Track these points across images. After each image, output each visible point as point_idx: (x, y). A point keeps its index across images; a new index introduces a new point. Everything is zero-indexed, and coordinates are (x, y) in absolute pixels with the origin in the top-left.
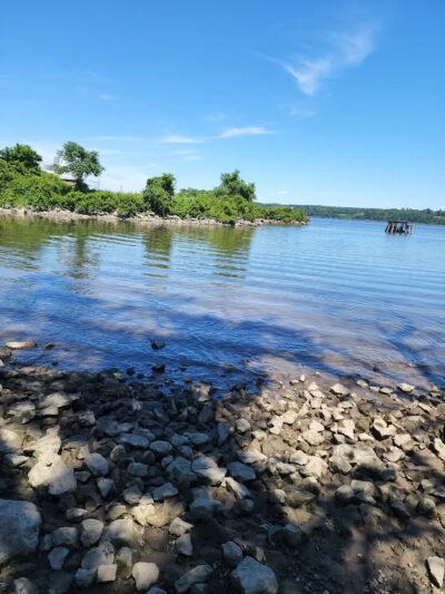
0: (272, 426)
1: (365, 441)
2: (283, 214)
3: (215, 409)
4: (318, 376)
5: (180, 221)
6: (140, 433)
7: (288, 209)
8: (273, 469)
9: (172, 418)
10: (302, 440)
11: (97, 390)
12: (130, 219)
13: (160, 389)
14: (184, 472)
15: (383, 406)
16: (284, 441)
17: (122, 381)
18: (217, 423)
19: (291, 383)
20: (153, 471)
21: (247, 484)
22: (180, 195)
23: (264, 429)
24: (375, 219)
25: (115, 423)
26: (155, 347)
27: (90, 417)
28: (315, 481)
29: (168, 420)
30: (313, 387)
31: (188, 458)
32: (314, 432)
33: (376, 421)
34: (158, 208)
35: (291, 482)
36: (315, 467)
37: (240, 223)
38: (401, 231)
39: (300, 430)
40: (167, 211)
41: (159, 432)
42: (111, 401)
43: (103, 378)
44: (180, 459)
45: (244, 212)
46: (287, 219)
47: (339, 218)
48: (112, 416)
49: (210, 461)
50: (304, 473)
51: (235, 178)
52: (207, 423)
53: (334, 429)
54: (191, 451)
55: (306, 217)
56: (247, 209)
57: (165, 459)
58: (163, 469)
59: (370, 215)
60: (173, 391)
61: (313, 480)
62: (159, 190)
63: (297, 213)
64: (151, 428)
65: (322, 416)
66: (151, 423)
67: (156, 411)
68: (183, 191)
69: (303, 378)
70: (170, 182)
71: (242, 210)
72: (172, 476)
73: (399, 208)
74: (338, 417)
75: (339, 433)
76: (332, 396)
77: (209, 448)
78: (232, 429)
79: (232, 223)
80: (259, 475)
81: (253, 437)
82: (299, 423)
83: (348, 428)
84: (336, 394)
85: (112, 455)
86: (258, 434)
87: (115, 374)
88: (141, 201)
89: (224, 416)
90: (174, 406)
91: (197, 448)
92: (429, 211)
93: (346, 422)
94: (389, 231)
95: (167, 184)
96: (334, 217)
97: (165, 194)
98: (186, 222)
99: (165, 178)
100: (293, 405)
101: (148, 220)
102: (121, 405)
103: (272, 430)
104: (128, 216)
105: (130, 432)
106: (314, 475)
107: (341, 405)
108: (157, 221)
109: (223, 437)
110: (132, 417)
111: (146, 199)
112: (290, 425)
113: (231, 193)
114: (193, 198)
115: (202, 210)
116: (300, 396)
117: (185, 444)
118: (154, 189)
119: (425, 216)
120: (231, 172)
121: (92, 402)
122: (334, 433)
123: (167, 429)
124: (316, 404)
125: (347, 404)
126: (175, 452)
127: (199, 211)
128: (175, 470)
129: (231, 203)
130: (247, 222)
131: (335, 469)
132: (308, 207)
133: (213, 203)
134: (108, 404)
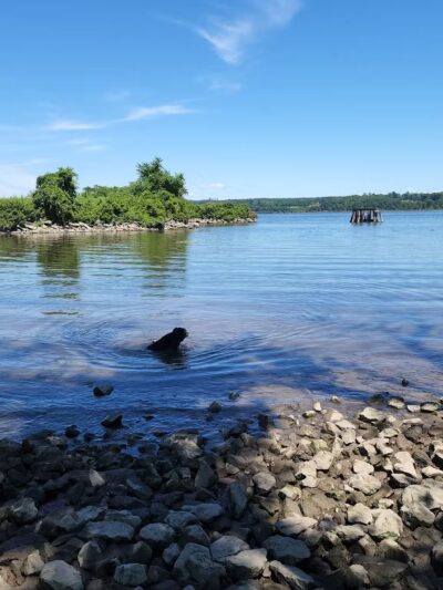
0: (303, 477)
1: (434, 477)
2: (223, 211)
3: (214, 467)
4: (337, 402)
5: (89, 230)
6: (116, 518)
7: (229, 205)
8: (333, 537)
9: (156, 488)
10: (351, 490)
11: (28, 466)
12: (18, 233)
13: (123, 451)
14: (205, 565)
15: (433, 428)
16: (328, 495)
17: (63, 447)
18: (223, 485)
19: (305, 416)
20: (156, 571)
21: (302, 565)
22: (85, 195)
23: (293, 484)
24: (333, 209)
25: (71, 510)
26: (98, 393)
27: (28, 507)
28: (395, 544)
29: (149, 492)
30: (336, 416)
31: (201, 543)
32: (363, 475)
33: (436, 448)
34: (55, 215)
35: (363, 551)
36: (387, 523)
37: (170, 226)
38: (369, 220)
39: (342, 477)
40: (69, 217)
41: (144, 512)
42: (53, 478)
43: (33, 447)
44: (190, 546)
45: (173, 212)
46: (229, 217)
47: (291, 211)
48: (62, 500)
49: (235, 541)
50: (376, 534)
51: (156, 167)
52: (208, 488)
53: (389, 467)
54: (203, 532)
55: (252, 213)
56: (177, 208)
57: (167, 550)
58: (169, 567)
59: (328, 205)
60: (142, 450)
61: (391, 542)
62: (54, 191)
63: (241, 208)
64: (129, 507)
65: (363, 452)
66: (128, 500)
67: (128, 481)
68: (88, 189)
69: (318, 407)
70: (70, 179)
71: (170, 209)
72: (186, 575)
73: (361, 194)
74: (386, 450)
75: (396, 471)
76: (364, 424)
77: (224, 523)
78: (249, 490)
79: (160, 226)
80: (313, 548)
81: (283, 497)
82: (339, 466)
83: (406, 463)
84: (369, 421)
85: (81, 560)
86: (289, 491)
87: (51, 438)
88: (31, 208)
89: (229, 475)
90: (155, 471)
91: (209, 525)
92: (394, 195)
93: (399, 455)
94: (354, 221)
95: (66, 181)
96: (284, 211)
97: (64, 195)
98: (97, 231)
99: (62, 174)
100: (321, 443)
101: (42, 232)
102: (72, 482)
103: (305, 482)
104: (14, 228)
105: (100, 518)
106: (391, 534)
107: (382, 434)
108: (56, 231)
109: (241, 503)
110: (95, 496)
111: (37, 204)
112: (325, 471)
113: (153, 189)
114: (103, 198)
115: (117, 212)
116: (323, 431)
117: (191, 523)
118: (47, 189)
119: (391, 200)
120: (150, 161)
121: (24, 485)
122: (389, 473)
123: (153, 506)
124: (349, 437)
125: (390, 432)
126: (180, 537)
127: (113, 214)
128: (188, 563)
129: (155, 201)
130: (179, 224)
131: (412, 523)
132: (250, 201)
133: (130, 203)
134: (51, 483)
